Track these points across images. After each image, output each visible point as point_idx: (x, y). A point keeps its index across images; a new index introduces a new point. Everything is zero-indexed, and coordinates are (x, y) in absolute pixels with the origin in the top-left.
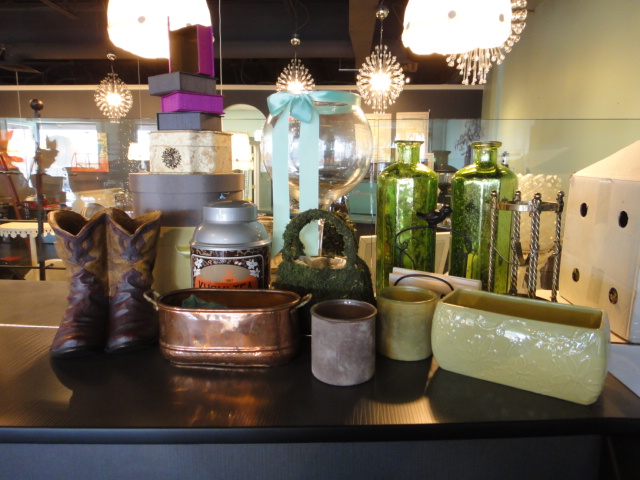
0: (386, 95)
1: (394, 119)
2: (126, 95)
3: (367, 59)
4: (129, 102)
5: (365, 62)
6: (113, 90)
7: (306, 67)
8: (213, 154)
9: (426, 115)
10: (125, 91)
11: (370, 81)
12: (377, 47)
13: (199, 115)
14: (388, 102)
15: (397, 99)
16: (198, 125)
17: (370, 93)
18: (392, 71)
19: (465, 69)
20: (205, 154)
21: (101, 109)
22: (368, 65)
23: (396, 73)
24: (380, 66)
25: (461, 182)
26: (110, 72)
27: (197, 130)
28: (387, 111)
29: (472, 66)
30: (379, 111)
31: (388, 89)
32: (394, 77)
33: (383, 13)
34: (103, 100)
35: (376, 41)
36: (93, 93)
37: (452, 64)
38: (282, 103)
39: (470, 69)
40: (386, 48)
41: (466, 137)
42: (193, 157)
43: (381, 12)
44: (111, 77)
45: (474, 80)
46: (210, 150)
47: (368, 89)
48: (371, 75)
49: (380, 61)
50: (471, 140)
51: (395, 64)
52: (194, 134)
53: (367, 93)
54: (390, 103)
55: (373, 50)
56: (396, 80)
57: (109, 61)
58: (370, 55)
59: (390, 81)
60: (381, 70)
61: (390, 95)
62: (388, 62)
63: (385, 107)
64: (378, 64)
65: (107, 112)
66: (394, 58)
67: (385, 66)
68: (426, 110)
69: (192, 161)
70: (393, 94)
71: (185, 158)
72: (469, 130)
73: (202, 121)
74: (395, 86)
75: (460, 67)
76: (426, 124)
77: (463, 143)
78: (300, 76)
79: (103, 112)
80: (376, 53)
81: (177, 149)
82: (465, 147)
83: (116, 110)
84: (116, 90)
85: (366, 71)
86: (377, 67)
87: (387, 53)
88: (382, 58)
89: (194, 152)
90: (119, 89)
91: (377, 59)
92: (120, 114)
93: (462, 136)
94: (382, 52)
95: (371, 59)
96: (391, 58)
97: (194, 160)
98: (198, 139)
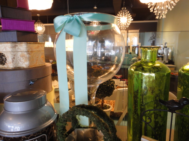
0: (126, 24)
2: (43, 27)
3: (119, 12)
5: (118, 13)
6: (39, 26)
8: (28, 56)
9: (138, 31)
10: (42, 26)
11: (120, 20)
12: (122, 8)
13: (15, 32)
14: (126, 27)
15: (129, 26)
16: (15, 39)
17: (120, 24)
18: (128, 16)
19: (157, 13)
20: (22, 56)
22: (119, 14)
23: (129, 17)
24: (124, 14)
26: (38, 20)
27: (15, 42)
28: (126, 30)
30: (123, 30)
31: (126, 22)
32: (128, 18)
34: (36, 29)
35: (122, 6)
37: (152, 11)
38: (62, 23)
40: (125, 8)
41: (152, 38)
42: (14, 58)
44: (38, 22)
45: (161, 16)
46: (25, 53)
47: (119, 22)
48: (120, 18)
50: (154, 39)
51: (129, 13)
52: (14, 45)
53: (119, 24)
54: (127, 27)
55: (121, 9)
56: (129, 19)
58: (120, 11)
59: (127, 20)
60: (124, 16)
61: (127, 24)
62: (126, 13)
63: (125, 28)
64: (123, 14)
66: (128, 12)
68: (138, 29)
69: (13, 61)
70: (128, 24)
71: (9, 59)
72: (153, 35)
73: (18, 36)
74: (129, 21)
75: (155, 12)
76: (138, 34)
77: (151, 39)
80: (122, 10)
81: (4, 53)
82: (152, 41)
83: (40, 32)
84: (40, 26)
85: (119, 16)
86: (122, 15)
87: (126, 10)
88: (124, 12)
89: (15, 55)
90: (41, 25)
91: (122, 12)
92: (41, 33)
93: (151, 38)
94: (124, 10)
95: (120, 12)
96: (127, 12)
97: (14, 60)
98: (17, 48)
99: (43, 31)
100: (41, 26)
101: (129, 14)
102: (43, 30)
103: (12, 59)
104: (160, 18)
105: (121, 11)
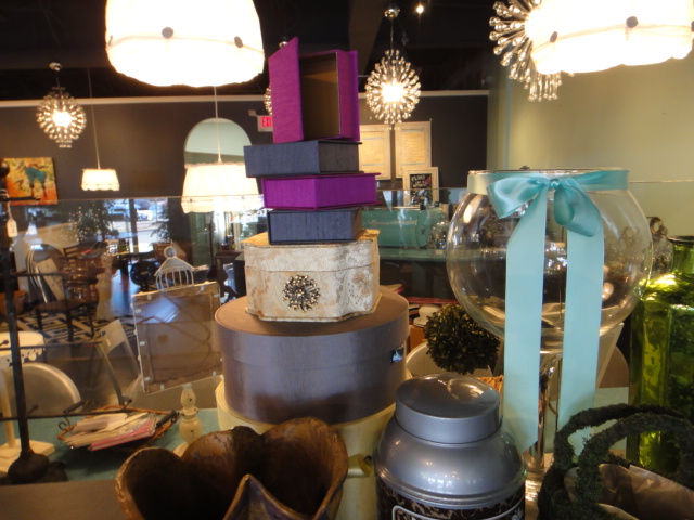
0: (401, 107)
2: (78, 113)
3: (377, 66)
4: (82, 121)
5: (374, 69)
6: (60, 107)
10: (75, 109)
12: (387, 52)
14: (402, 115)
17: (382, 105)
20: (358, 280)
21: (46, 130)
22: (378, 73)
23: (412, 82)
24: (394, 74)
26: (56, 85)
33: (392, 12)
34: (48, 120)
36: (34, 110)
40: (398, 52)
42: (341, 288)
43: (391, 10)
44: (57, 92)
47: (378, 95)
49: (393, 68)
51: (410, 71)
52: (342, 249)
53: (379, 106)
54: (406, 116)
57: (54, 71)
59: (406, 92)
61: (405, 107)
62: (402, 71)
63: (399, 121)
64: (391, 72)
65: (54, 135)
66: (408, 65)
67: (399, 75)
68: (429, 120)
69: (339, 297)
70: (408, 106)
71: (327, 292)
74: (411, 97)
79: (49, 134)
80: (387, 59)
81: (312, 277)
83: (66, 132)
84: (64, 108)
86: (390, 76)
87: (400, 59)
88: (395, 65)
89: (342, 280)
90: (68, 106)
91: (389, 67)
92: (71, 136)
94: (394, 57)
95: (381, 66)
96: (405, 64)
97: (342, 294)
98: (348, 256)
99: (77, 129)
100: (68, 109)
101: (412, 73)
102: (80, 124)
103: (337, 291)
105: (382, 63)
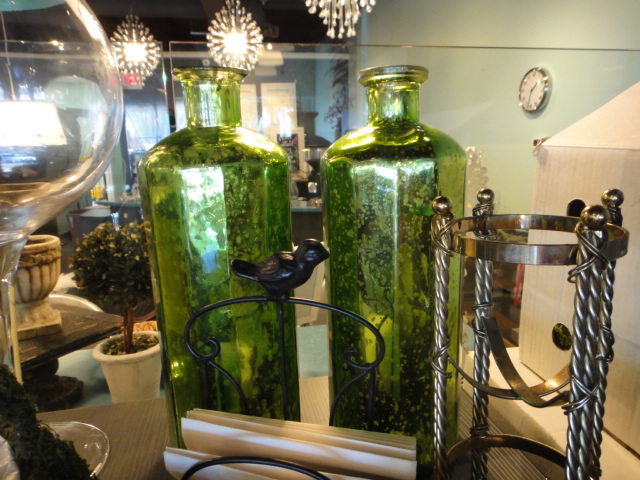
0: (244, 59)
1: (259, 93)
3: (217, 15)
5: (215, 18)
7: (146, 26)
9: (292, 86)
17: (224, 56)
18: (248, 30)
19: (330, 18)
22: (219, 22)
23: (252, 34)
24: (234, 23)
25: (342, 170)
29: (338, 12)
32: (249, 37)
37: (312, 10)
39: (335, 16)
40: (238, 2)
41: (335, 110)
45: (342, 30)
47: (221, 51)
49: (233, 18)
50: (340, 112)
51: (251, 21)
53: (221, 56)
55: (224, 4)
56: (253, 41)
58: (219, 11)
60: (234, 29)
62: (242, 21)
64: (230, 21)
66: (249, 15)
67: (238, 25)
68: (293, 82)
70: (251, 57)
72: (338, 102)
74: (253, 48)
75: (323, 14)
76: (293, 96)
77: (333, 115)
78: (139, 37)
80: (227, 8)
82: (335, 120)
85: (218, 30)
86: (229, 25)
87: (240, 8)
88: (235, 15)
91: (228, 16)
93: (331, 109)
94: (234, 7)
95: (222, 16)
96: (246, 15)
104: (340, 36)
105: (224, 11)
